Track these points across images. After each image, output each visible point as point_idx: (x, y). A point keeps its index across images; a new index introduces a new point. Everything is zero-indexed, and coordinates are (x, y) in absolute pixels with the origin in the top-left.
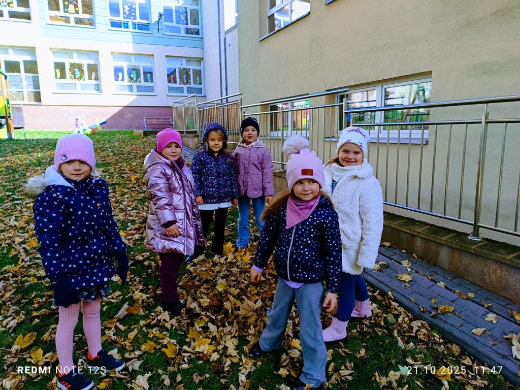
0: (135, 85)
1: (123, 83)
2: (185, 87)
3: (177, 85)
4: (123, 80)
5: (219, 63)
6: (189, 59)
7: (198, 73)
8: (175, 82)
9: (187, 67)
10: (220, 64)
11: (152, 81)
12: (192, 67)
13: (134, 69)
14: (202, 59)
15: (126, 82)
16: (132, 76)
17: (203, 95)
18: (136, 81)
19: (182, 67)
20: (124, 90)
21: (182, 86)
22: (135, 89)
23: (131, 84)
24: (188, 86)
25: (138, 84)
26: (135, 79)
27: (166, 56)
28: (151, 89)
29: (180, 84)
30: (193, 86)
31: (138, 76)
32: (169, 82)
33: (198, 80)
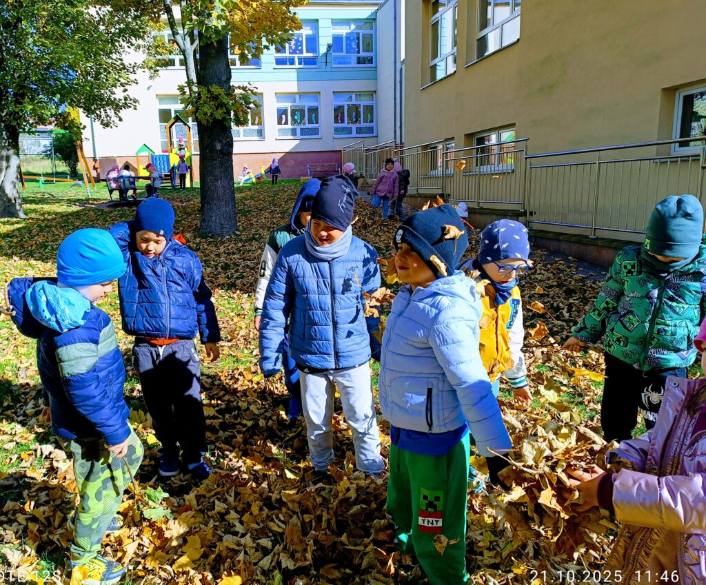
0: (298, 128)
1: (286, 126)
2: (354, 127)
3: (345, 125)
4: (286, 123)
5: (393, 97)
6: (359, 94)
7: (370, 109)
8: (343, 122)
9: (357, 103)
10: (395, 99)
11: (317, 123)
12: (363, 102)
13: (298, 110)
14: (375, 92)
15: (289, 126)
16: (296, 118)
17: (374, 135)
18: (300, 123)
19: (350, 103)
20: (287, 135)
21: (350, 125)
22: (298, 132)
23: (295, 127)
24: (358, 125)
25: (303, 127)
26: (299, 121)
27: (334, 92)
28: (316, 131)
29: (348, 123)
30: (363, 124)
31: (302, 117)
32: (336, 121)
33: (369, 117)
